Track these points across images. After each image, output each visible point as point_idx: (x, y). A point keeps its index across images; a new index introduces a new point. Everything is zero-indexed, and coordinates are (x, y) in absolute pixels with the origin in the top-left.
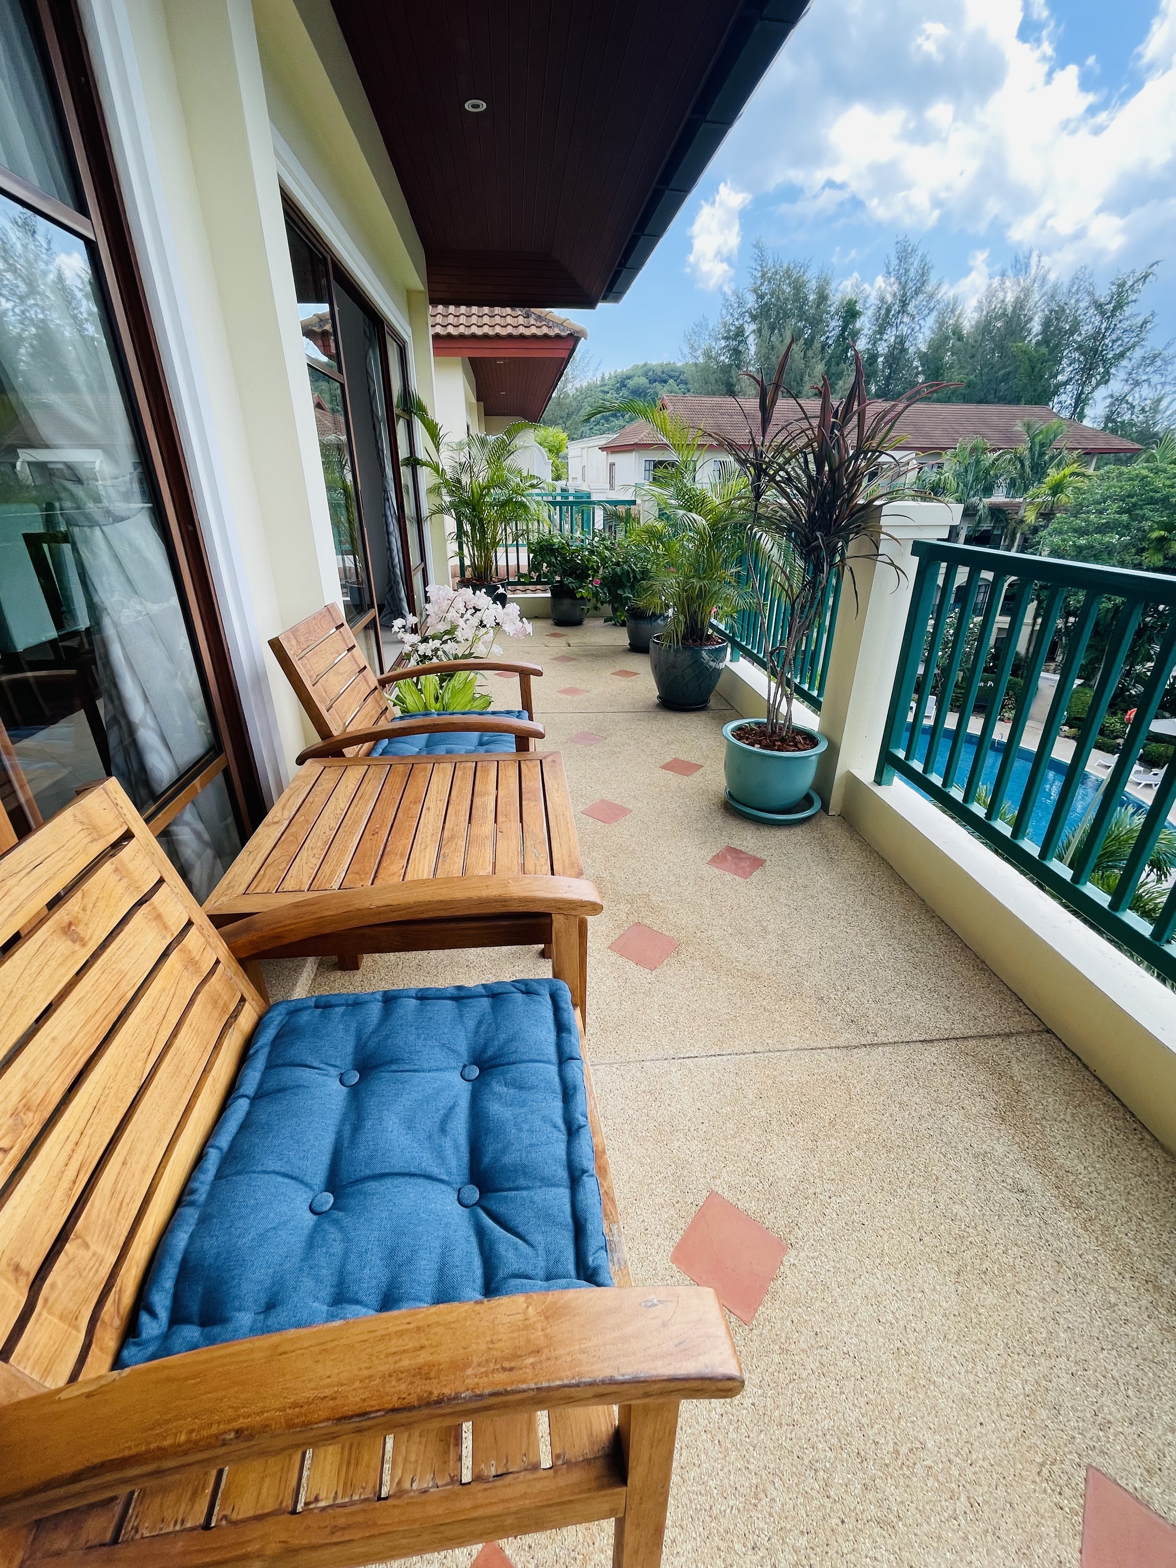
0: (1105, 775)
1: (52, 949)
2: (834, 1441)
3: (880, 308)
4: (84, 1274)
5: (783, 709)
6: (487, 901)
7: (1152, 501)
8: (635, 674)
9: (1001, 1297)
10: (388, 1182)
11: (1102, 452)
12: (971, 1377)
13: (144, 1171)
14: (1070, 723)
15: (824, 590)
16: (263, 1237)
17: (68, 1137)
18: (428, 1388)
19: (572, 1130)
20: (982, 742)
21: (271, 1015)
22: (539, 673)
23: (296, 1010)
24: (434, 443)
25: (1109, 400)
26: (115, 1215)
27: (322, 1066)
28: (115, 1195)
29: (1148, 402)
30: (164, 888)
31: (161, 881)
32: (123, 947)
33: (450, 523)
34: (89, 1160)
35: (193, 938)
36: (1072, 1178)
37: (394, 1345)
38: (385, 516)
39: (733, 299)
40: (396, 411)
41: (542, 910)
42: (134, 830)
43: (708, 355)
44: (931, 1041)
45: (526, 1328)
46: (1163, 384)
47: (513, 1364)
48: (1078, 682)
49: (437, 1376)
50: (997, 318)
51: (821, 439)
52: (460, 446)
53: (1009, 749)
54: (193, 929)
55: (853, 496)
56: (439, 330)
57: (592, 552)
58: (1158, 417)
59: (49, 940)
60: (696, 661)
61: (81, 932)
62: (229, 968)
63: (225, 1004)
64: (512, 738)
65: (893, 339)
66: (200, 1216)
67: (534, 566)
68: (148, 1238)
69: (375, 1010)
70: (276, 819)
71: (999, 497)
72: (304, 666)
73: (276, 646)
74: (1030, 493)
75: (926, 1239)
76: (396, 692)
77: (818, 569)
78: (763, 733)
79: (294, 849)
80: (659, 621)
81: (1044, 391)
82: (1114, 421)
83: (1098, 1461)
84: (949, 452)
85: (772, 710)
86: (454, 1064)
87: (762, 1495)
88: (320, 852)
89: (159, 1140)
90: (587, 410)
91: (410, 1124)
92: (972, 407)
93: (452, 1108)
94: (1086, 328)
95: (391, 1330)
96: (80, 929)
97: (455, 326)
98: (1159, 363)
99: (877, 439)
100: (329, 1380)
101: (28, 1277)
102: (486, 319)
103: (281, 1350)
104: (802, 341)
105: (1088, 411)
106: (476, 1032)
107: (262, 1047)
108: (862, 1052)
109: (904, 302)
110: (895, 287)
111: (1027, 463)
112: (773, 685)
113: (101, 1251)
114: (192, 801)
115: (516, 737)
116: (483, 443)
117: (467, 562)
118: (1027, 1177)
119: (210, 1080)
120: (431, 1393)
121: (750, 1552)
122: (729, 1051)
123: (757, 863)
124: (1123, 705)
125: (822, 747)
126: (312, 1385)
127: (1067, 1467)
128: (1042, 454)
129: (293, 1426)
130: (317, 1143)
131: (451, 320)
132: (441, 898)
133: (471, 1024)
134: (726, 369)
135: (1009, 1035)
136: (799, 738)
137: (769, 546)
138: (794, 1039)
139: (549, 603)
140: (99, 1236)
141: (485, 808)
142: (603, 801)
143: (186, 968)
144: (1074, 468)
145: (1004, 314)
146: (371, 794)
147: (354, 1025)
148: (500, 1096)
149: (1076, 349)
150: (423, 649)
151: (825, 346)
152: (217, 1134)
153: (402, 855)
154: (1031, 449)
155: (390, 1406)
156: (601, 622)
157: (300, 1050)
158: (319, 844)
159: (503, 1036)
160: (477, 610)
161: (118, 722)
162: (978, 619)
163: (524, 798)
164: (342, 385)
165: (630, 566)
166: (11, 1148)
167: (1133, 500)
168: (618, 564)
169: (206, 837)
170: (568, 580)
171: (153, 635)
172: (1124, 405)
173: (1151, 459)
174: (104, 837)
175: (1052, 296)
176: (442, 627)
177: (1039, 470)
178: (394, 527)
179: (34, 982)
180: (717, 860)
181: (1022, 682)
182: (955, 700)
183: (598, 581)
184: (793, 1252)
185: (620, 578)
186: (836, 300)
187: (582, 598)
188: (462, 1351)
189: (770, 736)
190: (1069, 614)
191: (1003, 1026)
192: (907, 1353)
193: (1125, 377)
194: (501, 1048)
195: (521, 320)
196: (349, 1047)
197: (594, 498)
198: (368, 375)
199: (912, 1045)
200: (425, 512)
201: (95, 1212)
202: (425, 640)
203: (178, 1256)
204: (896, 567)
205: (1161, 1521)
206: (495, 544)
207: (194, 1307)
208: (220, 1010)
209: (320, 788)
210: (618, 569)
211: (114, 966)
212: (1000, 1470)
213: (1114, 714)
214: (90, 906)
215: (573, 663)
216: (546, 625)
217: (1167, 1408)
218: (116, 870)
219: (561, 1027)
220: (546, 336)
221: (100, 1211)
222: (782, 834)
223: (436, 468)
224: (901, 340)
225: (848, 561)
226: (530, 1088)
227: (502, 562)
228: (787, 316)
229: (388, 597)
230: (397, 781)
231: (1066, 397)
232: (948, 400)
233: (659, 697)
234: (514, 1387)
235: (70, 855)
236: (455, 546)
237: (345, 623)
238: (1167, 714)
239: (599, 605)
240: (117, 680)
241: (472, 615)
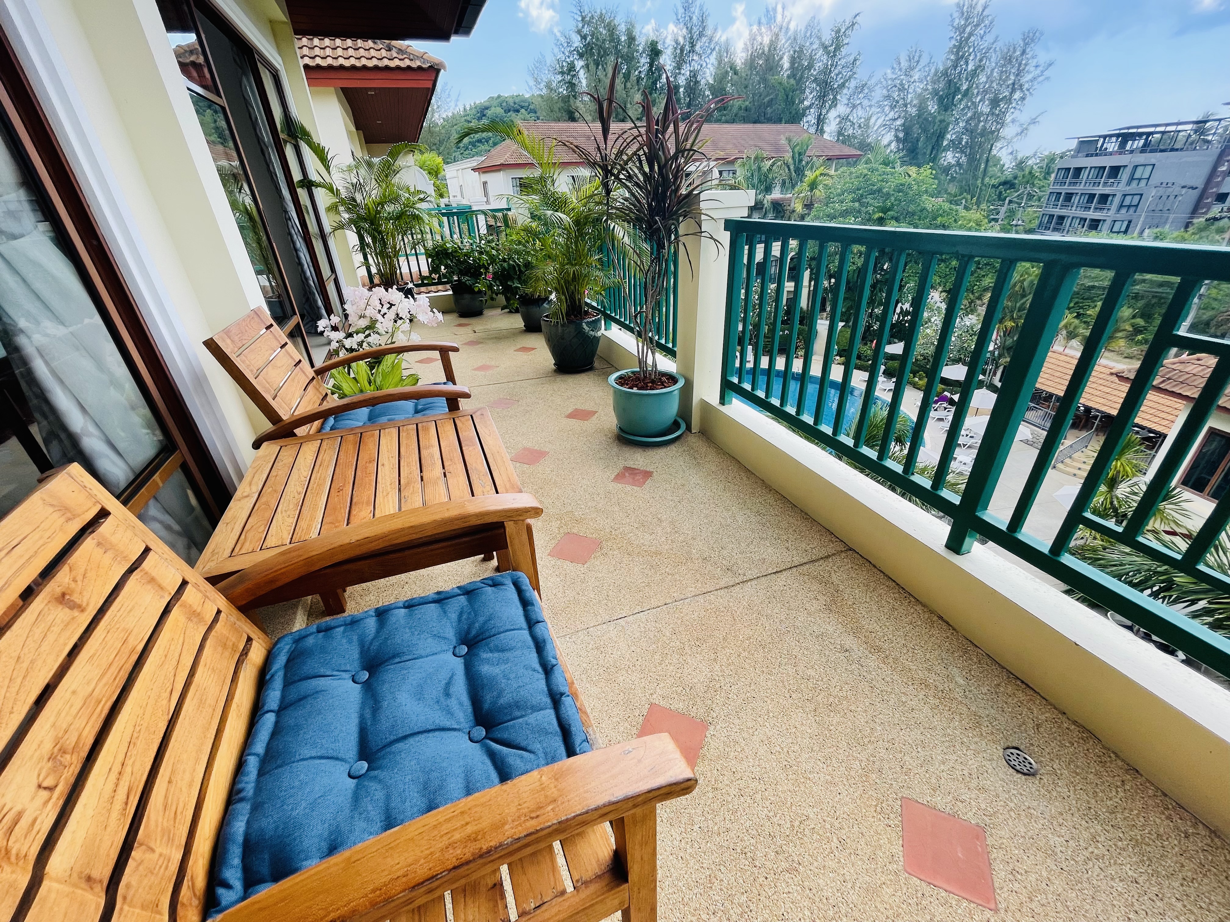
0: (863, 387)
1: (51, 618)
2: (754, 832)
3: (676, 48)
4: (155, 872)
5: (650, 361)
6: (452, 520)
7: (872, 193)
8: (533, 349)
9: (843, 717)
10: (411, 740)
11: (839, 158)
12: (830, 769)
13: (190, 785)
14: (840, 354)
15: (666, 261)
16: (313, 806)
17: (110, 769)
18: (478, 846)
19: (548, 669)
20: (786, 374)
21: (278, 646)
22: (456, 350)
23: (300, 638)
24: (325, 166)
25: (838, 120)
26: (172, 822)
27: (335, 673)
28: (168, 807)
29: (863, 120)
30: (151, 556)
31: (147, 550)
32: (122, 610)
33: (352, 238)
34: (136, 784)
35: (189, 593)
36: (874, 635)
37: (445, 828)
38: (290, 234)
39: (562, 40)
40: (282, 136)
41: (495, 520)
42: (109, 508)
43: (548, 86)
44: (781, 571)
45: (543, 789)
46: (870, 106)
47: (538, 813)
48: (841, 324)
49: (483, 837)
50: (759, 57)
51: (649, 144)
52: (350, 169)
53: (803, 378)
54: (189, 587)
55: (678, 188)
56: (307, 61)
57: (481, 253)
58: (869, 131)
59: (46, 609)
60: (579, 332)
61: (77, 600)
62: (230, 614)
63: (233, 644)
64: (443, 401)
65: (688, 73)
66: (252, 806)
67: (434, 269)
68: (207, 835)
69: (371, 624)
70: (245, 494)
71: (776, 194)
72: (243, 362)
73: (211, 345)
74: (796, 190)
75: (793, 696)
76: (332, 382)
77: (661, 246)
78: (638, 379)
79: (269, 514)
80: (545, 305)
81: (796, 113)
82: (843, 135)
83: (906, 793)
84: (739, 161)
85: (642, 362)
86: (445, 648)
87: (714, 880)
88: (293, 513)
89: (197, 760)
90: (455, 136)
91: (419, 695)
92: (750, 126)
93: (451, 678)
94: (818, 65)
95: (441, 820)
96: (76, 598)
97: (322, 58)
98: (866, 91)
99: (690, 141)
100: (398, 866)
101: (102, 884)
102: (351, 52)
103: (353, 860)
104: (621, 75)
105: (826, 128)
106: (460, 620)
107: (276, 672)
108: (737, 588)
109: (692, 43)
110: (685, 30)
111: (792, 167)
112: (640, 345)
113: (166, 851)
114: (155, 498)
115: (447, 399)
116: (370, 165)
117: (374, 270)
118: (849, 641)
119: (234, 706)
120: (481, 848)
121: (712, 916)
122: (648, 607)
123: (648, 474)
124: (870, 338)
125: (681, 383)
126: (386, 873)
127: (890, 802)
128: (800, 161)
129: (376, 903)
130: (344, 729)
131: (317, 51)
132: (412, 524)
133: (454, 616)
134: (566, 100)
135: (828, 557)
136: (664, 379)
137: (621, 234)
138: (691, 589)
139: (452, 298)
140: (161, 841)
141: (432, 456)
142: (525, 449)
143: (190, 619)
144: (821, 170)
145: (763, 53)
146: (329, 461)
147: (355, 638)
148: (488, 661)
149: (813, 81)
150: (348, 343)
151: (639, 79)
152: (252, 744)
153: (368, 503)
154: (793, 157)
155: (451, 866)
156: (499, 311)
157: (311, 665)
158: (291, 506)
159: (481, 619)
160: (392, 305)
161: (57, 437)
162: (773, 286)
163: (463, 445)
164: (223, 109)
165: (515, 261)
166: (56, 786)
167: (861, 192)
168: (504, 260)
169: (176, 527)
170: (465, 279)
171: (78, 349)
172: (848, 123)
173: (868, 162)
174: (79, 516)
175: (795, 39)
176: (364, 323)
177: (800, 172)
178: (300, 244)
179: (40, 646)
180: (619, 478)
181: (807, 328)
182: (765, 347)
183: (490, 277)
184: (712, 728)
185: (508, 271)
186: (641, 42)
187: (480, 291)
188: (499, 817)
189: (643, 380)
190: (831, 277)
191: (823, 553)
192: (791, 767)
193: (846, 102)
194: (481, 628)
195: (384, 53)
196: (355, 653)
197: (474, 208)
198: (247, 103)
199: (769, 577)
200: (327, 229)
201: (152, 823)
202: (350, 335)
203: (240, 839)
204: (715, 240)
205: (943, 814)
206: (396, 254)
207: (265, 870)
208: (230, 650)
209: (281, 463)
210: (505, 265)
211: (117, 626)
212: (853, 816)
213: (866, 344)
214: (79, 578)
215: (480, 345)
216: (453, 318)
217: (939, 752)
218: (99, 544)
219: (526, 603)
220: (409, 68)
221: (157, 821)
222: (661, 452)
223: (331, 189)
224: (694, 75)
225: (680, 238)
226: (510, 649)
227: (405, 270)
228: (606, 54)
229: (306, 306)
230: (350, 448)
231: (811, 118)
232: (733, 121)
233: (555, 364)
234: (542, 826)
235: (48, 534)
236: (360, 257)
237: (274, 323)
238: (896, 341)
239: (494, 296)
240: (48, 395)
241: (389, 308)
